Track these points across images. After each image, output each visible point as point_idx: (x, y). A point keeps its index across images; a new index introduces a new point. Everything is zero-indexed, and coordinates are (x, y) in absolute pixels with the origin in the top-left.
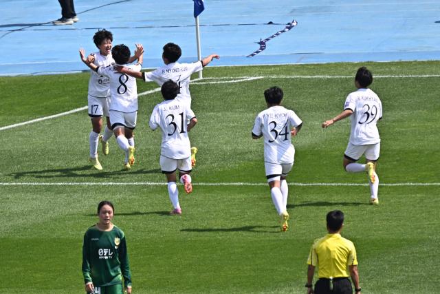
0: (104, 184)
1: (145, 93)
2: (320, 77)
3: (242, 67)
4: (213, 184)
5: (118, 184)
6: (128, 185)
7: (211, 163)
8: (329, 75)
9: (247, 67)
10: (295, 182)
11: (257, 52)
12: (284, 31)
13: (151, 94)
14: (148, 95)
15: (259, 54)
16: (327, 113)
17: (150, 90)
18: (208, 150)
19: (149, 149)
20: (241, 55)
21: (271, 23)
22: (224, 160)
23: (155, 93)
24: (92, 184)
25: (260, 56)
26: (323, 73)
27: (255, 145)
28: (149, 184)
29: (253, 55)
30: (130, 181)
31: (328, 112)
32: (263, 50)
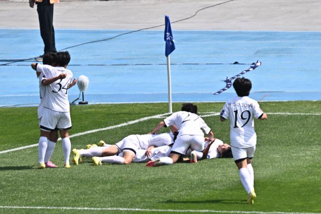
0: (79, 208)
1: (119, 126)
2: (281, 114)
3: (209, 103)
4: (181, 211)
5: (93, 209)
6: (102, 210)
7: (179, 191)
8: (290, 112)
9: (214, 103)
10: (256, 210)
11: (224, 90)
12: (248, 71)
13: (125, 126)
14: (121, 128)
15: (225, 92)
16: (288, 148)
17: (123, 123)
18: (176, 179)
19: (121, 177)
20: (208, 92)
21: (236, 63)
22: (191, 189)
23: (129, 125)
24: (68, 208)
25: (226, 93)
26: (284, 110)
27: (220, 175)
28: (121, 209)
29: (219, 92)
30: (104, 207)
31: (288, 146)
32: (228, 87)
